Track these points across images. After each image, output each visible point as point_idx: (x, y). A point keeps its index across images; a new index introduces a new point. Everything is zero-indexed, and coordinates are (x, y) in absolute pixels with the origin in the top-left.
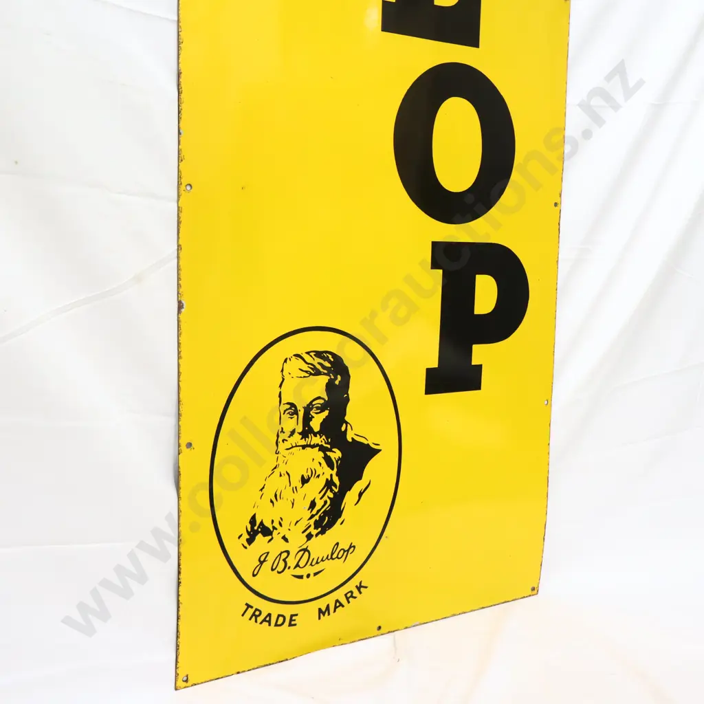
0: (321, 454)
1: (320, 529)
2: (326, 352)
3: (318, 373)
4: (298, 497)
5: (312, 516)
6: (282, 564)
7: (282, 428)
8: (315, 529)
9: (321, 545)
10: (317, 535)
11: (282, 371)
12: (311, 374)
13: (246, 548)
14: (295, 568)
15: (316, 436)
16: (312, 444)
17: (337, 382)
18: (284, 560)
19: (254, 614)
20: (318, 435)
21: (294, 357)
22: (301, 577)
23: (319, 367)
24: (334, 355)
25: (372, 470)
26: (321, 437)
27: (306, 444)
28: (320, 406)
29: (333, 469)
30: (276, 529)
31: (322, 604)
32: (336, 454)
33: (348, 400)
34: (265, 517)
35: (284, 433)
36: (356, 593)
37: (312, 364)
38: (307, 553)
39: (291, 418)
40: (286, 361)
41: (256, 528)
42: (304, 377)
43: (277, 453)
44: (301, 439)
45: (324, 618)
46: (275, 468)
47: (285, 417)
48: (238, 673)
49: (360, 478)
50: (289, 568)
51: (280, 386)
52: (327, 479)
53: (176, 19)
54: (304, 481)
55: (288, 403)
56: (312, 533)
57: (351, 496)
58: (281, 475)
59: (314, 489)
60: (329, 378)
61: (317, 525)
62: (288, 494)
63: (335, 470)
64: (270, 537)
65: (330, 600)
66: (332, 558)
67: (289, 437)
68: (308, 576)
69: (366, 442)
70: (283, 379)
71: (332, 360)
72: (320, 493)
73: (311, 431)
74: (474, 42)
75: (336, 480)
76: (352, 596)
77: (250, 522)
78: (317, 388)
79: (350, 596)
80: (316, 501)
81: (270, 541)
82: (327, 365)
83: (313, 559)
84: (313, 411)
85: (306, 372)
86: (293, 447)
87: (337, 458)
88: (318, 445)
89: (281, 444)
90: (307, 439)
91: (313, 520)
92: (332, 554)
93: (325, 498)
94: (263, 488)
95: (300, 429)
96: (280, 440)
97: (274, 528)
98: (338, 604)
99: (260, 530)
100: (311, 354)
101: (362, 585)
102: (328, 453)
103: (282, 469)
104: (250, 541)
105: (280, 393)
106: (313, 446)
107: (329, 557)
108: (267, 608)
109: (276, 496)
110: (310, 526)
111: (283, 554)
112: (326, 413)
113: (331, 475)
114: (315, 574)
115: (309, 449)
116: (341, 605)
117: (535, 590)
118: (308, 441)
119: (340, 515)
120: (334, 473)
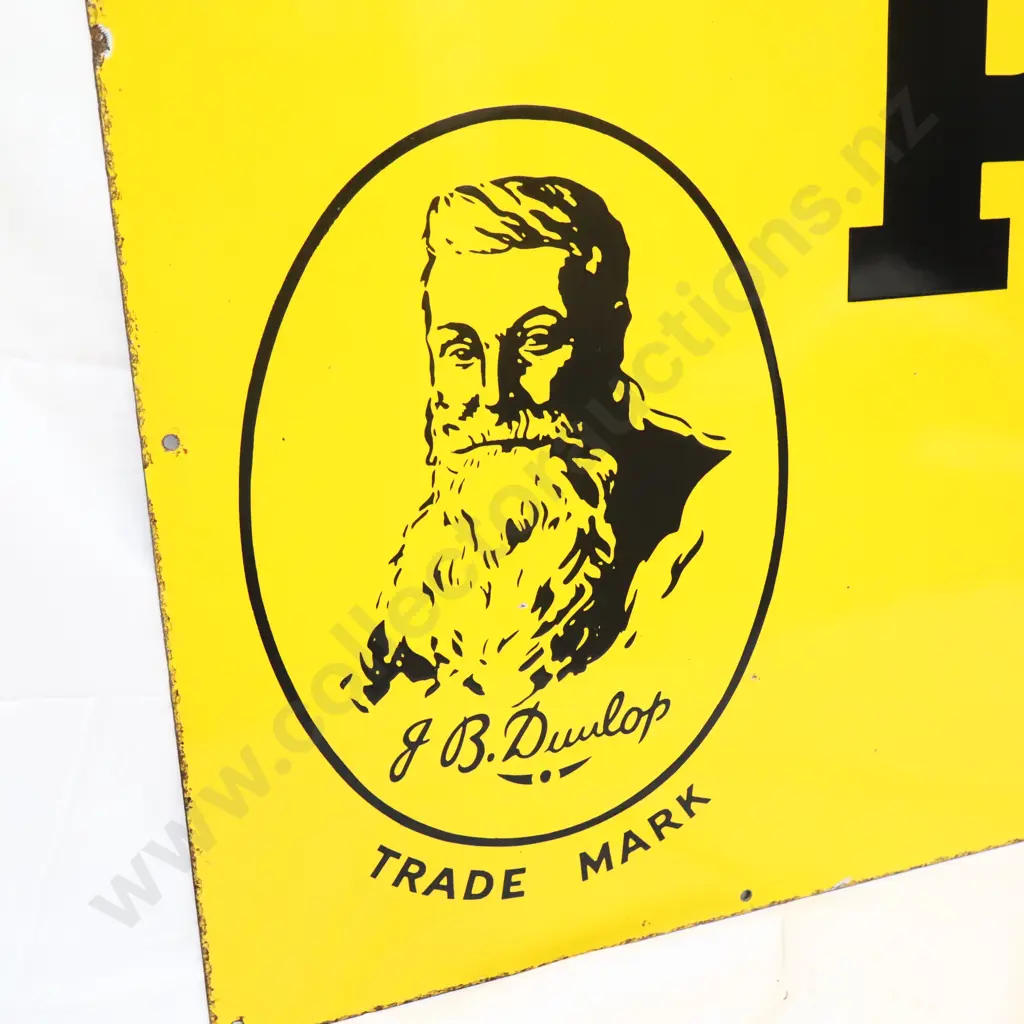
0: (560, 465)
1: (568, 660)
2: (553, 180)
3: (532, 240)
4: (501, 577)
5: (545, 628)
7: (440, 396)
8: (554, 659)
10: (561, 675)
11: (427, 234)
12: (512, 243)
13: (364, 709)
14: (507, 757)
15: (539, 415)
16: (530, 436)
17: (592, 267)
18: (476, 739)
19: (404, 872)
20: (545, 413)
21: (457, 194)
22: (526, 780)
23: (535, 223)
24: (577, 190)
25: (703, 504)
26: (554, 418)
27: (512, 436)
28: (545, 332)
29: (594, 503)
30: (447, 661)
31: (590, 842)
32: (602, 465)
33: (625, 316)
35: (446, 406)
36: (679, 814)
37: (514, 216)
38: (536, 721)
39: (465, 367)
40: (434, 205)
41: (388, 659)
42: (494, 251)
43: (431, 461)
44: (499, 423)
46: (430, 501)
47: (448, 364)
48: (379, 1008)
49: (674, 526)
50: (491, 758)
51: (425, 277)
52: (581, 531)
54: (516, 535)
55: (451, 326)
56: (548, 670)
57: (650, 576)
58: (447, 522)
60: (566, 254)
61: (560, 648)
63: (602, 505)
64: (431, 682)
65: (611, 833)
66: (607, 732)
67: (462, 418)
68: (546, 776)
69: (685, 432)
70: (432, 258)
71: (573, 203)
72: (563, 565)
73: (524, 400)
75: (606, 532)
76: (668, 823)
77: (371, 645)
79: (662, 823)
80: (552, 586)
81: (430, 692)
82: (557, 215)
83: (556, 735)
84: (526, 346)
85: (499, 237)
86: (475, 446)
87: (605, 473)
88: (547, 440)
89: (439, 438)
90: (515, 424)
91: (548, 637)
92: (607, 721)
93: (579, 579)
94: (400, 554)
95: (491, 395)
96: (437, 425)
97: (440, 658)
98: (633, 842)
99: (399, 664)
100: (509, 185)
101: (694, 794)
102: (580, 462)
103: (449, 503)
104: (376, 692)
105: (426, 295)
106: (534, 444)
107: (600, 730)
108: (436, 856)
109: (437, 575)
110: (541, 651)
111: (470, 725)
112: (565, 353)
113: (592, 520)
114: (565, 772)
115: (522, 450)
116: (641, 844)
118: (518, 428)
119: (623, 626)
120: (600, 513)
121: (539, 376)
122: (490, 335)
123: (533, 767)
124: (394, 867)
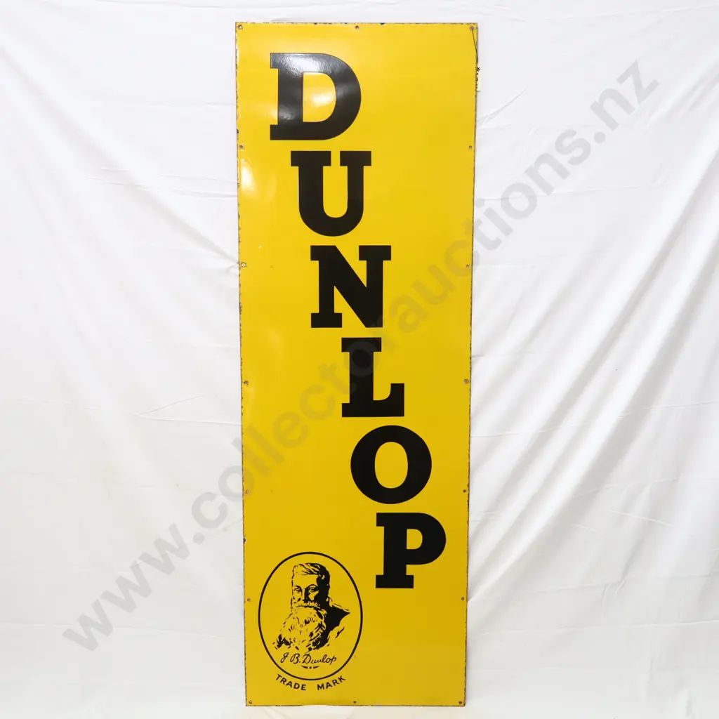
0: (316, 611)
1: (316, 647)
2: (316, 564)
3: (312, 573)
4: (304, 629)
5: (311, 640)
6: (296, 660)
7: (294, 597)
8: (313, 646)
9: (317, 654)
10: (314, 649)
11: (293, 571)
12: (308, 574)
13: (277, 649)
14: (303, 663)
17: (323, 578)
18: (297, 658)
19: (282, 680)
20: (313, 602)
21: (299, 565)
22: (307, 668)
23: (312, 571)
24: (320, 565)
25: (344, 622)
26: (315, 603)
27: (306, 605)
28: (314, 588)
31: (320, 682)
32: (324, 612)
33: (329, 587)
34: (286, 636)
35: (295, 599)
36: (338, 681)
37: (309, 569)
38: (309, 657)
39: (299, 593)
40: (295, 567)
41: (282, 641)
42: (305, 575)
43: (292, 608)
44: (304, 603)
45: (321, 690)
46: (291, 615)
47: (295, 592)
48: (277, 706)
49: (338, 625)
50: (300, 662)
51: (292, 578)
52: (319, 623)
53: (240, 424)
54: (307, 622)
55: (296, 586)
56: (312, 648)
57: (332, 634)
58: (294, 619)
59: (312, 627)
60: (318, 576)
61: (314, 644)
62: (297, 627)
64: (289, 646)
65: (324, 682)
67: (298, 601)
68: (311, 668)
69: (341, 608)
70: (294, 575)
71: (320, 568)
72: (315, 629)
73: (310, 600)
74: (401, 413)
75: (324, 624)
77: (279, 638)
78: (312, 580)
79: (335, 682)
80: (313, 633)
81: (289, 648)
82: (316, 569)
83: (313, 660)
84: (310, 591)
85: (306, 572)
86: (300, 606)
87: (324, 614)
88: (313, 607)
89: (293, 604)
91: (312, 642)
92: (323, 659)
93: (318, 632)
94: (285, 623)
95: (303, 598)
96: (293, 602)
97: (291, 642)
98: (328, 685)
99: (284, 642)
100: (308, 564)
101: (342, 678)
102: (319, 611)
103: (294, 615)
104: (279, 646)
105: (292, 581)
106: (311, 607)
107: (322, 661)
108: (289, 679)
110: (310, 644)
111: (296, 655)
112: (317, 592)
113: (321, 622)
114: (314, 668)
115: (308, 608)
116: (330, 685)
117: (462, 704)
118: (308, 604)
119: (327, 642)
120: (323, 620)
121: (312, 596)
122: (303, 588)
123: (309, 665)
124: (280, 679)
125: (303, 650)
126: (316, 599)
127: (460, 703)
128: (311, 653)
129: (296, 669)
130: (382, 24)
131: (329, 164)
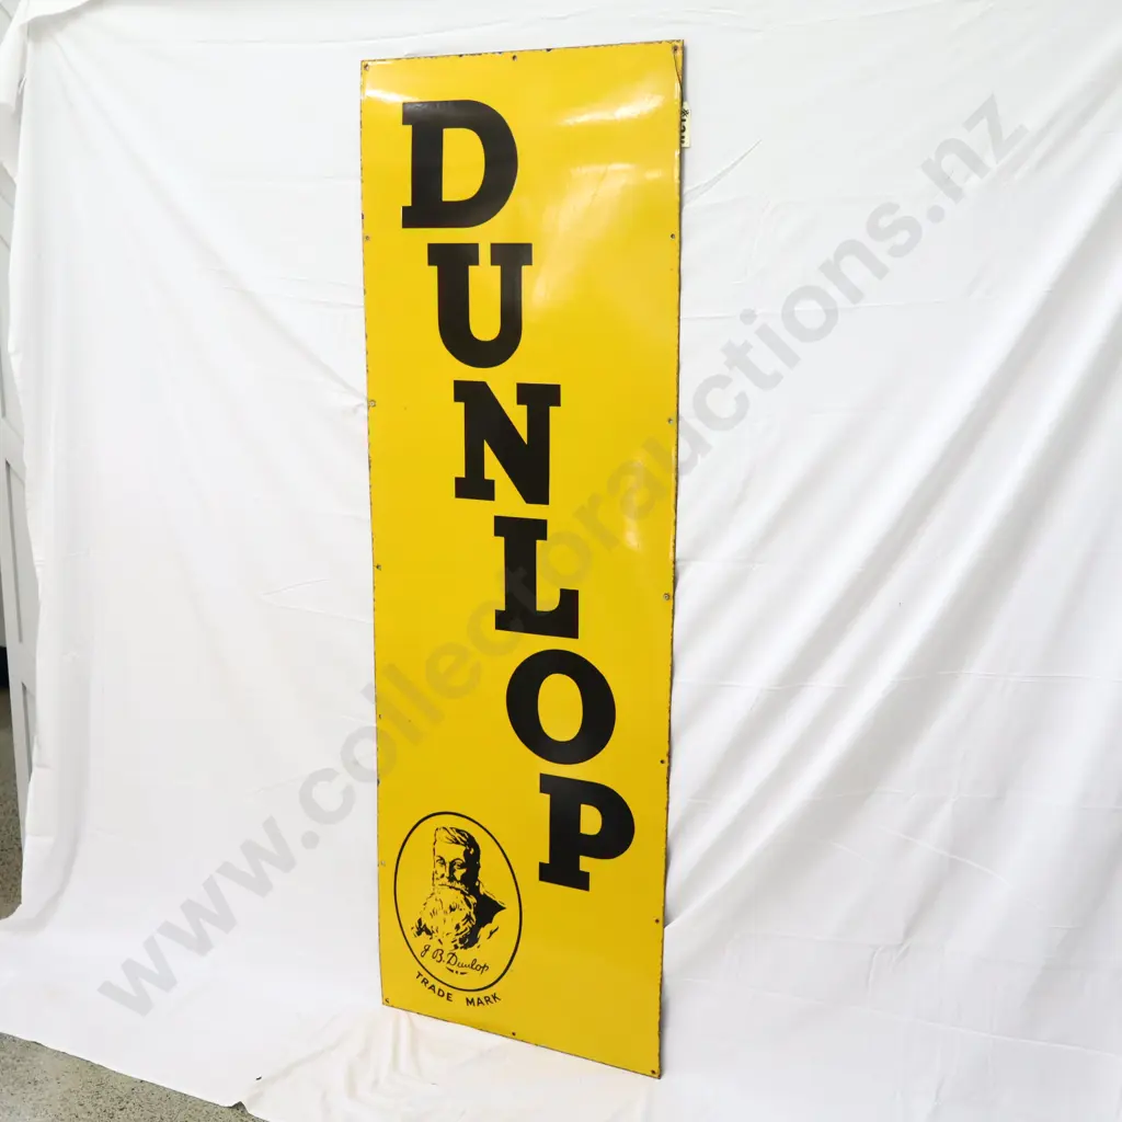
0: (462, 896)
1: (463, 945)
2: (463, 831)
3: (458, 843)
4: (448, 918)
5: (458, 935)
6: (439, 958)
7: (436, 871)
8: (459, 943)
9: (465, 955)
10: (461, 948)
11: (435, 835)
12: (453, 842)
13: (416, 937)
14: (448, 963)
16: (456, 887)
17: (471, 853)
18: (440, 955)
19: (423, 981)
20: (459, 883)
21: (442, 828)
22: (452, 971)
23: (459, 839)
24: (468, 834)
25: (498, 917)
26: (461, 885)
27: (452, 886)
28: (460, 864)
29: (471, 908)
30: (435, 933)
31: (471, 995)
32: (473, 900)
33: (479, 867)
34: (428, 922)
35: (437, 874)
36: (492, 999)
37: (454, 836)
38: (455, 957)
39: (442, 866)
40: (437, 830)
41: (422, 927)
42: (449, 843)
43: (433, 885)
44: (449, 882)
45: (471, 1006)
46: (433, 894)
47: (438, 864)
48: (419, 1013)
49: (490, 921)
50: (444, 961)
51: (434, 844)
52: (467, 914)
54: (452, 909)
55: (439, 856)
56: (458, 946)
57: (484, 932)
58: (436, 900)
59: (459, 916)
60: (465, 848)
61: (461, 941)
62: (441, 912)
64: (431, 937)
65: (474, 996)
66: (472, 968)
67: (441, 878)
68: (457, 973)
69: (494, 899)
70: (436, 841)
71: (468, 837)
72: (462, 921)
73: (455, 879)
74: (574, 634)
75: (473, 916)
77: (418, 922)
78: (458, 852)
79: (488, 1000)
80: (460, 925)
81: (430, 939)
82: (464, 839)
83: (459, 963)
84: (456, 866)
85: (450, 840)
86: (443, 885)
87: (473, 902)
88: (460, 889)
89: (435, 881)
90: (452, 883)
91: (458, 938)
92: (472, 965)
93: (466, 926)
94: (426, 904)
95: (447, 874)
96: (435, 877)
97: (433, 932)
98: (479, 1001)
99: (424, 929)
100: (453, 829)
101: (496, 996)
102: (467, 897)
104: (419, 933)
105: (434, 848)
106: (457, 889)
107: (470, 966)
108: (432, 981)
109: (433, 912)
110: (456, 940)
111: (439, 951)
112: (464, 871)
113: (470, 912)
114: (462, 974)
115: (454, 890)
116: (482, 1003)
117: (658, 1073)
119: (477, 942)
120: (472, 910)
121: (459, 873)
122: (448, 860)
123: (455, 968)
124: (421, 979)
125: (448, 947)
126: (464, 880)
127: (653, 1072)
128: (457, 952)
129: (439, 970)
130: (549, 50)
131: (476, 262)
